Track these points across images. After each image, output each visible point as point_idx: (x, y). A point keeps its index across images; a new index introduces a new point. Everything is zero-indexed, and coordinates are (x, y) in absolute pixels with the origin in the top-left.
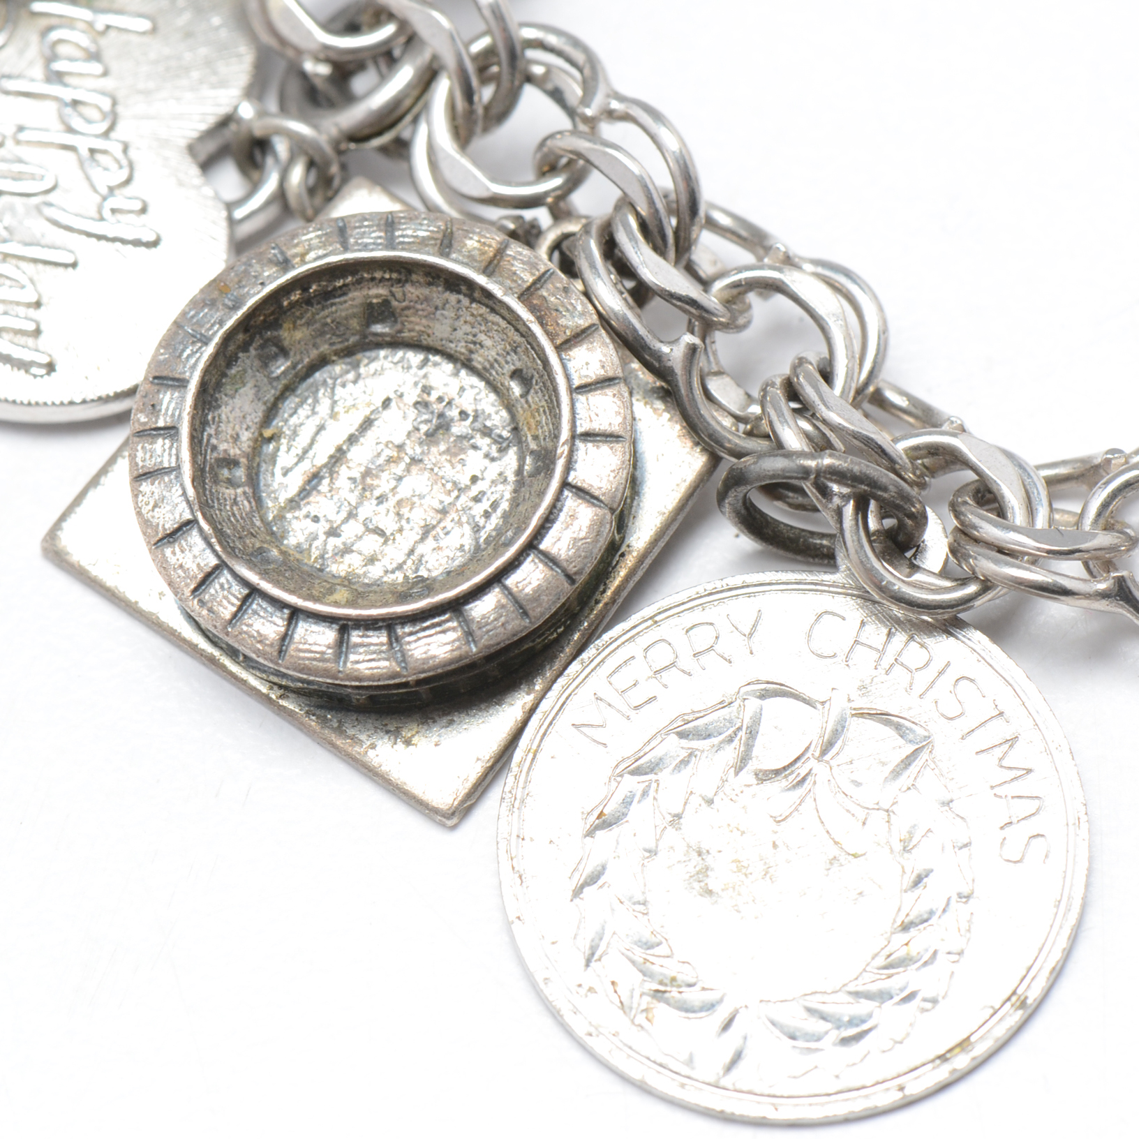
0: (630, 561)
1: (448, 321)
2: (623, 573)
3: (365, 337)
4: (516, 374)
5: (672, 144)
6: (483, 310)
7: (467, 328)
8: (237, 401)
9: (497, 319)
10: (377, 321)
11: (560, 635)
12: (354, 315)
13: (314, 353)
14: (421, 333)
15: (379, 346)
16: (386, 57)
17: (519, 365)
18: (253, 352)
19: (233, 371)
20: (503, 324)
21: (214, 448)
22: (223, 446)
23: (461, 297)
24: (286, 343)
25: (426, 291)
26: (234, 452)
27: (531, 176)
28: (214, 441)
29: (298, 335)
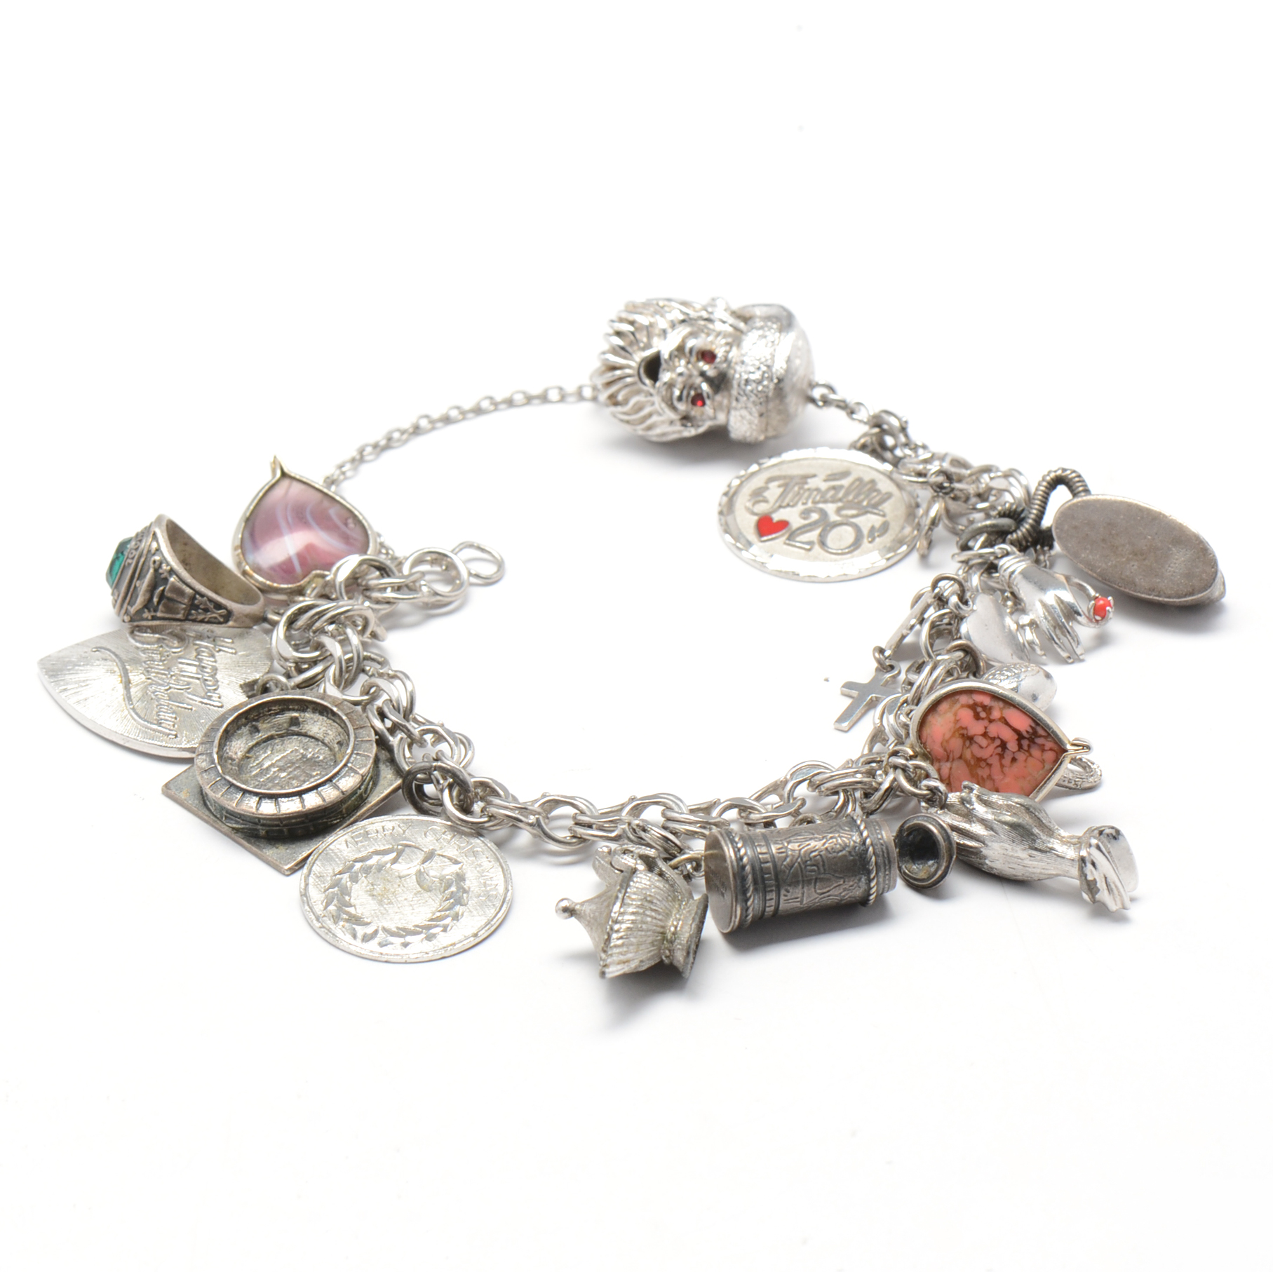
0: (369, 806)
1: (318, 726)
2: (365, 809)
3: (288, 730)
4: (338, 743)
5: (410, 689)
6: (331, 722)
7: (324, 728)
8: (239, 742)
9: (335, 724)
10: (293, 725)
11: (338, 823)
12: (285, 722)
13: (269, 734)
14: (308, 730)
15: (293, 735)
16: (314, 662)
17: (340, 739)
18: (247, 727)
19: (239, 732)
20: (337, 725)
21: (227, 753)
22: (230, 753)
23: (324, 717)
24: (260, 728)
25: (312, 715)
26: (234, 756)
27: (359, 694)
28: (228, 751)
29: (265, 726)
